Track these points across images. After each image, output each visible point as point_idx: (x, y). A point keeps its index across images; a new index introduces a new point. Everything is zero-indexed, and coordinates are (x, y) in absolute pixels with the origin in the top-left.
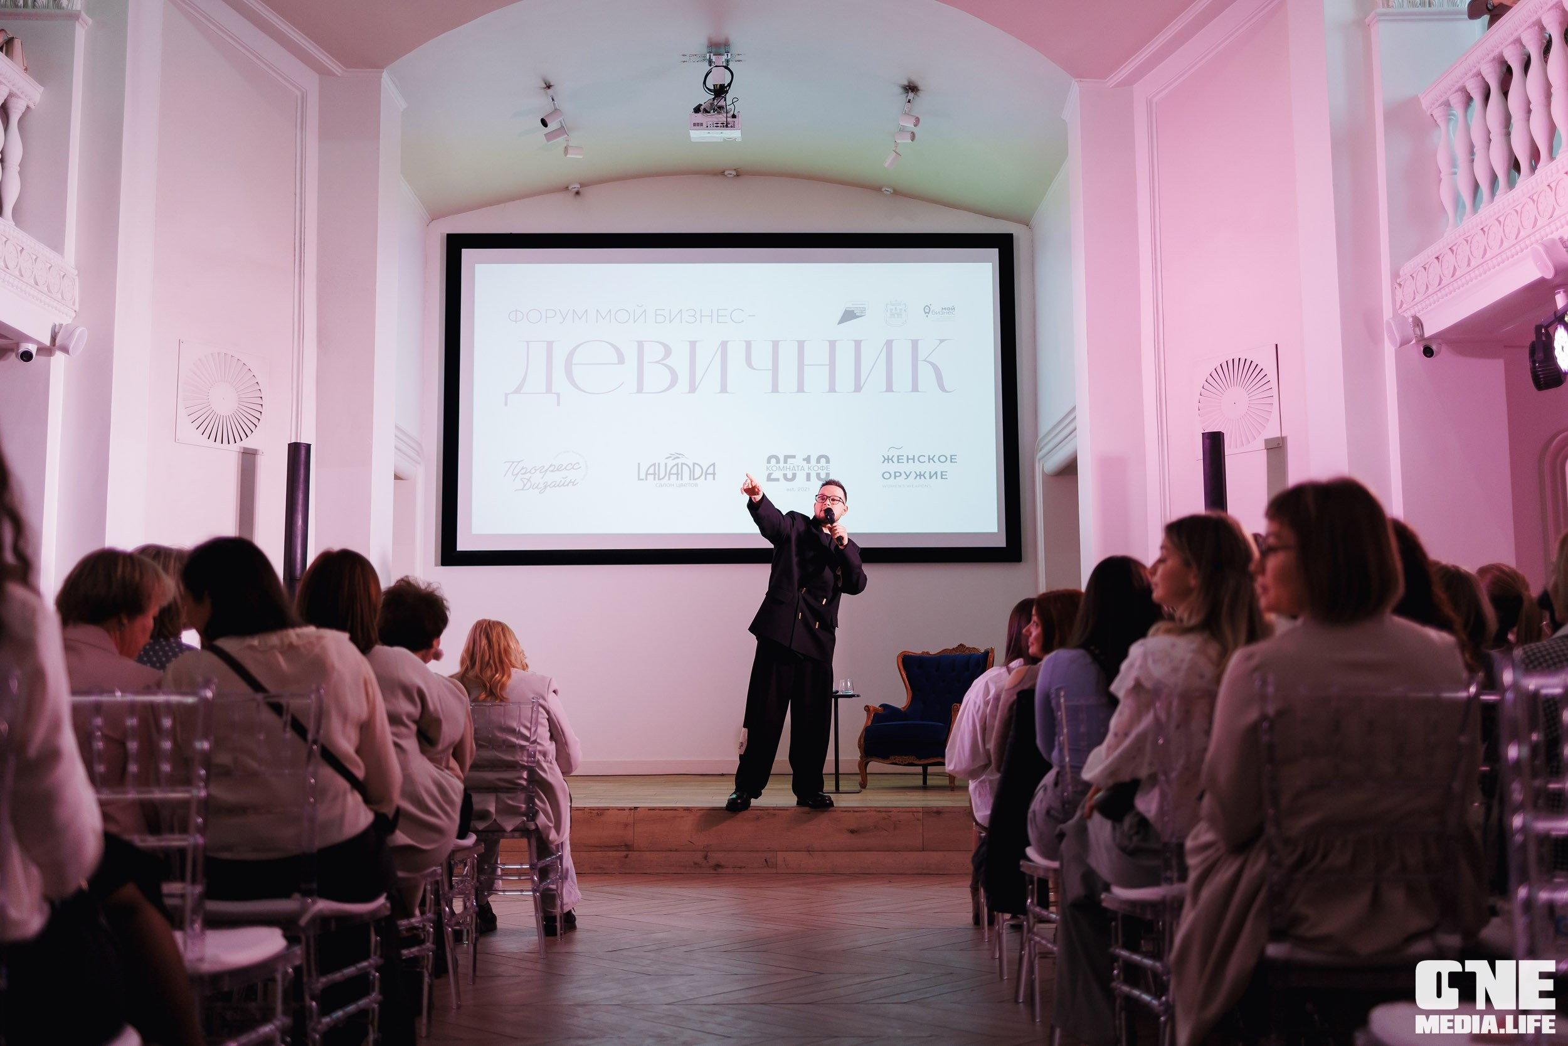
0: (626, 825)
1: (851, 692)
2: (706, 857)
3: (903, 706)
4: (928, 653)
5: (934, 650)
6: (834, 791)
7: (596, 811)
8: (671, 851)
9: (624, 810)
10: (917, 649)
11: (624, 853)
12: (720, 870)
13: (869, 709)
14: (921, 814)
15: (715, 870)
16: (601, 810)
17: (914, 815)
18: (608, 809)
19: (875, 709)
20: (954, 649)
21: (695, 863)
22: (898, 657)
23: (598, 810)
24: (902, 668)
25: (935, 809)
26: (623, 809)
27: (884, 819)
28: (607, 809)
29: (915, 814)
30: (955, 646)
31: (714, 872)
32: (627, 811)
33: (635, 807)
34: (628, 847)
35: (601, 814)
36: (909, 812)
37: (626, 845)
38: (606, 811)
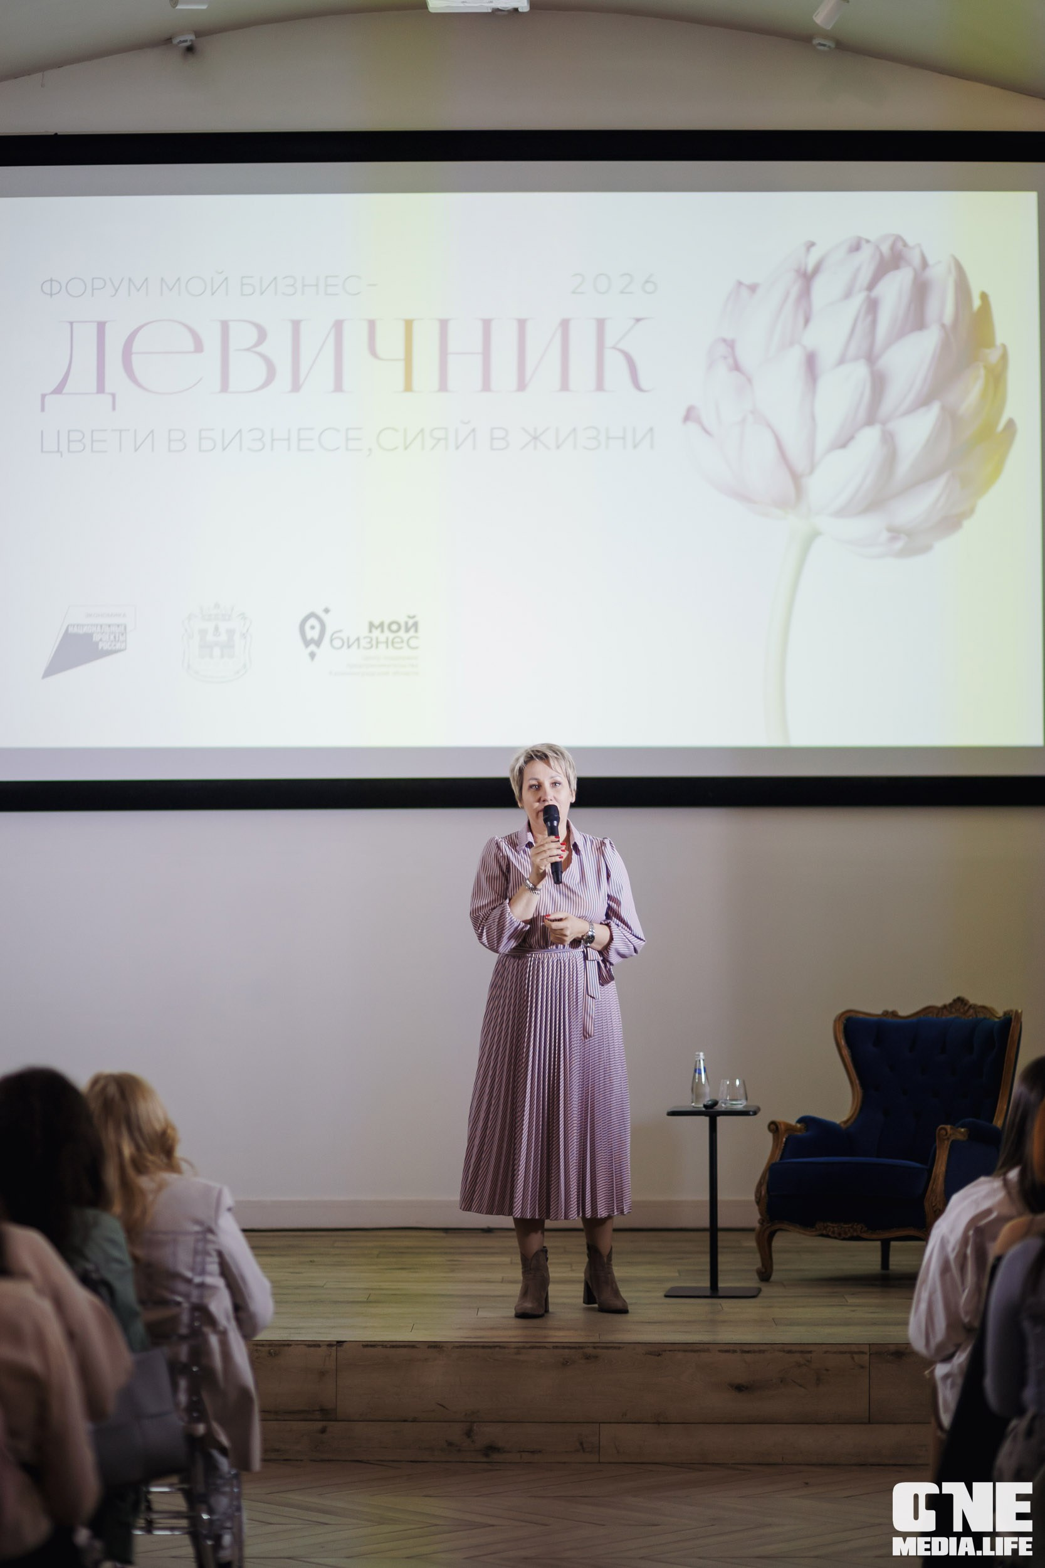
0: (322, 1374)
1: (740, 1105)
2: (469, 1434)
3: (845, 1119)
4: (894, 1014)
5: (906, 1009)
6: (708, 1293)
7: (267, 1348)
8: (405, 1421)
9: (319, 1346)
10: (873, 1006)
11: (319, 1425)
12: (496, 1457)
13: (777, 1128)
14: (867, 1357)
15: (487, 1455)
16: (276, 1345)
17: (853, 1358)
18: (289, 1345)
19: (789, 1128)
20: (945, 1007)
21: (450, 1444)
22: (835, 1021)
23: (270, 1345)
24: (843, 1042)
25: (892, 1348)
26: (315, 1345)
27: (799, 1365)
28: (287, 1344)
29: (856, 1356)
30: (948, 1000)
31: (485, 1460)
32: (324, 1348)
33: (338, 1342)
34: (327, 1414)
35: (276, 1354)
36: (845, 1353)
37: (323, 1410)
38: (286, 1348)
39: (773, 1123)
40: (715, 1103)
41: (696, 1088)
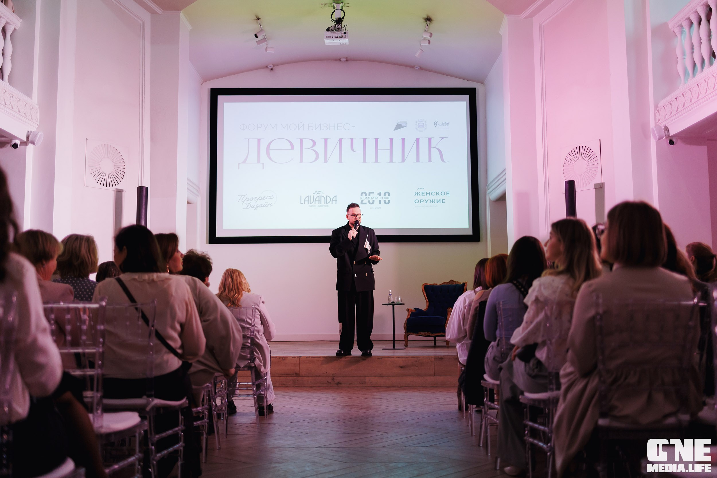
0: (296, 363)
1: (400, 303)
2: (333, 379)
3: (425, 309)
4: (437, 284)
5: (440, 283)
6: (393, 349)
8: (317, 376)
9: (295, 357)
10: (431, 283)
11: (295, 377)
14: (433, 359)
15: (338, 385)
17: (430, 359)
19: (411, 310)
21: (328, 382)
22: (422, 286)
24: (424, 291)
25: (440, 357)
30: (449, 281)
33: (300, 356)
35: (284, 359)
37: (296, 374)
38: (287, 358)
39: (408, 309)
40: (394, 302)
41: (389, 299)
